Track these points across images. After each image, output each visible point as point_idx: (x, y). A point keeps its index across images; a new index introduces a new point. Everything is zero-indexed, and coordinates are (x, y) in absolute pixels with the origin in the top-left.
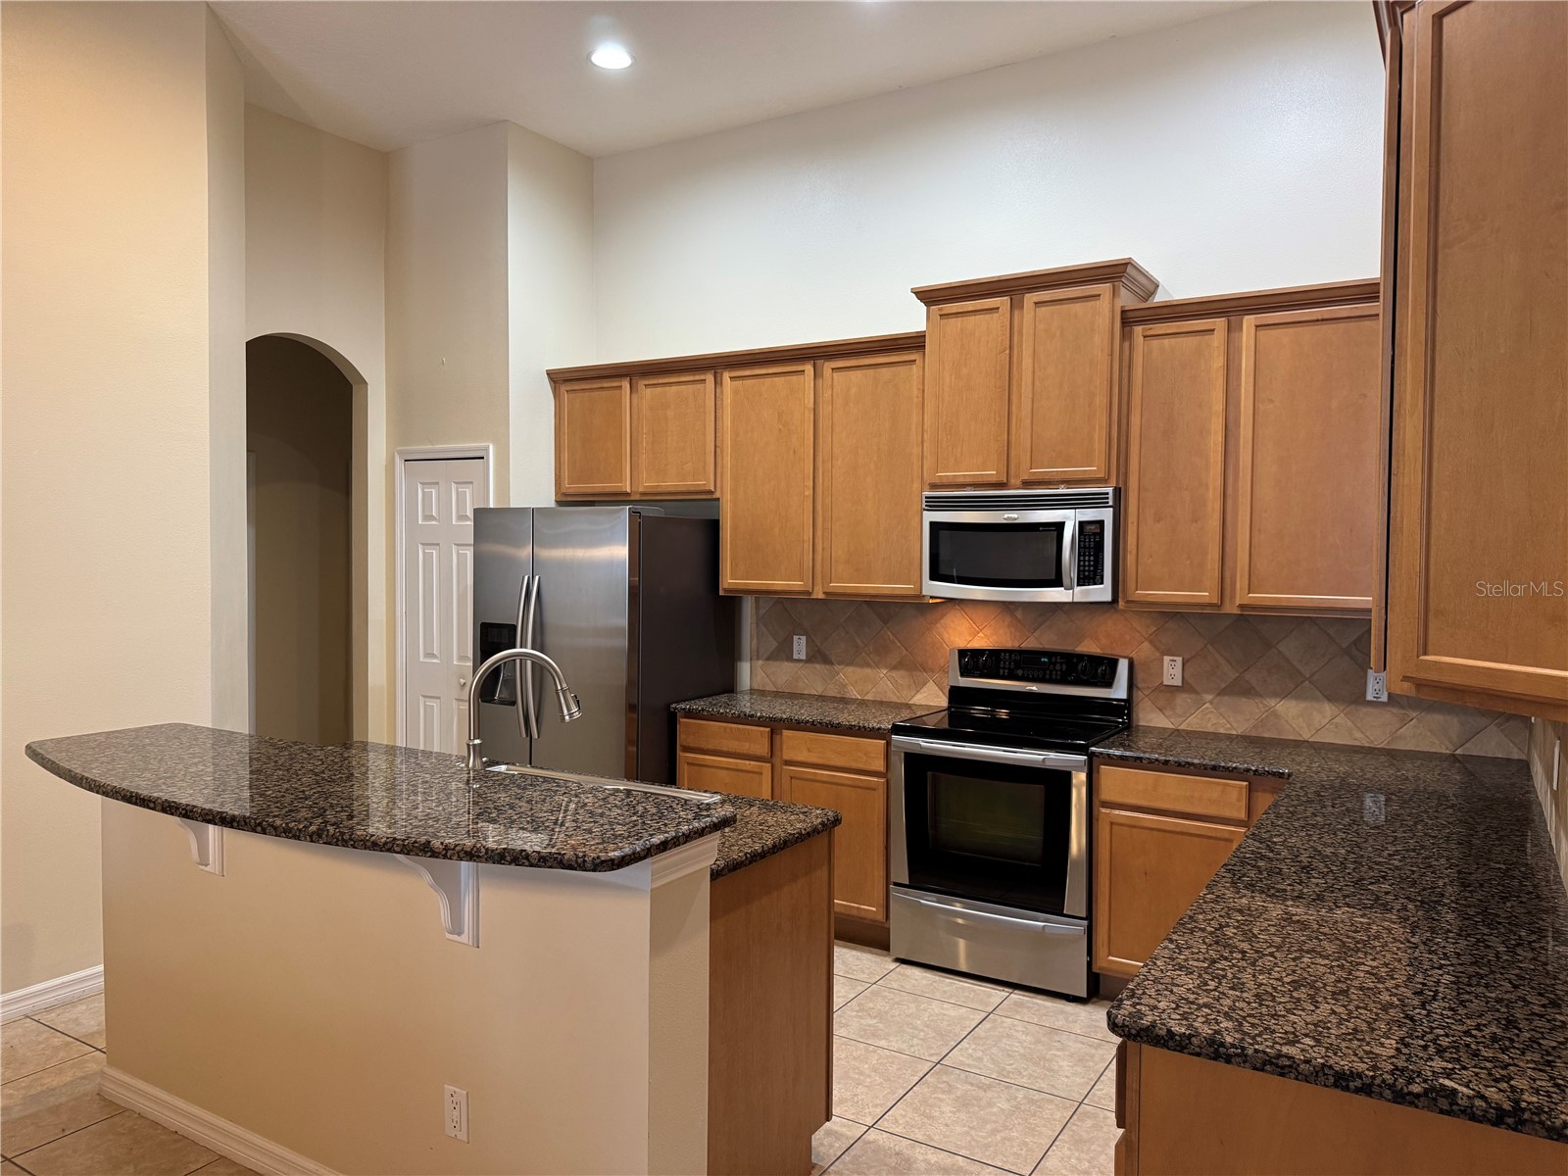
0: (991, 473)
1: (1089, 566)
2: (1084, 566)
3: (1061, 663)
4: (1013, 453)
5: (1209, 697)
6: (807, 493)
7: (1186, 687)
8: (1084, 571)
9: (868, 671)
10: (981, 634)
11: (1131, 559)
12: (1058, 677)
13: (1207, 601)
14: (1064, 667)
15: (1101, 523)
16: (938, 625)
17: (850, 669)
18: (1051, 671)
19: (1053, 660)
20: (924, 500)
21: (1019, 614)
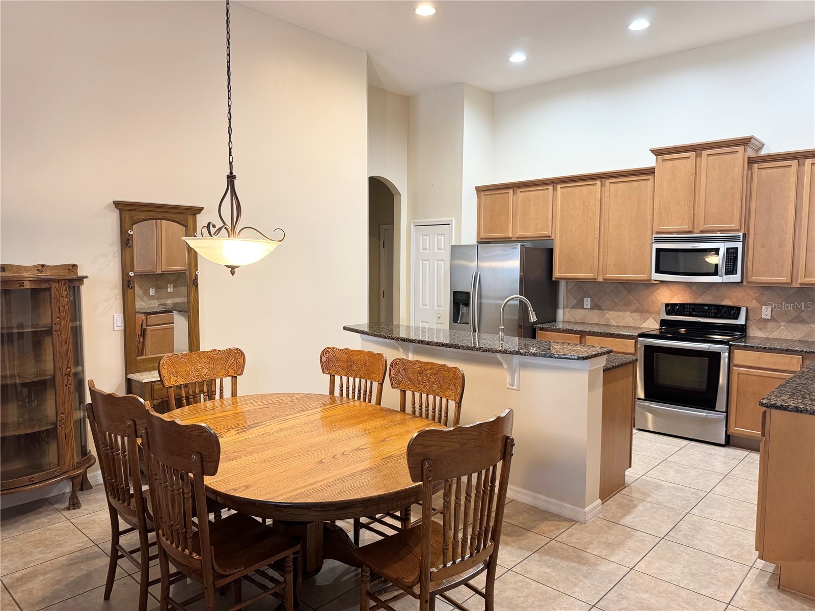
0: (685, 227)
1: (731, 267)
2: (728, 267)
3: (714, 309)
4: (696, 218)
5: (784, 324)
6: (596, 236)
7: (772, 319)
8: (728, 269)
9: (620, 313)
10: (675, 297)
11: (750, 264)
12: (713, 315)
13: (785, 281)
14: (715, 311)
15: (736, 249)
16: (655, 293)
17: (612, 312)
18: (709, 313)
19: (710, 308)
20: (653, 239)
21: (694, 288)
